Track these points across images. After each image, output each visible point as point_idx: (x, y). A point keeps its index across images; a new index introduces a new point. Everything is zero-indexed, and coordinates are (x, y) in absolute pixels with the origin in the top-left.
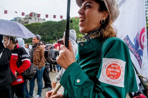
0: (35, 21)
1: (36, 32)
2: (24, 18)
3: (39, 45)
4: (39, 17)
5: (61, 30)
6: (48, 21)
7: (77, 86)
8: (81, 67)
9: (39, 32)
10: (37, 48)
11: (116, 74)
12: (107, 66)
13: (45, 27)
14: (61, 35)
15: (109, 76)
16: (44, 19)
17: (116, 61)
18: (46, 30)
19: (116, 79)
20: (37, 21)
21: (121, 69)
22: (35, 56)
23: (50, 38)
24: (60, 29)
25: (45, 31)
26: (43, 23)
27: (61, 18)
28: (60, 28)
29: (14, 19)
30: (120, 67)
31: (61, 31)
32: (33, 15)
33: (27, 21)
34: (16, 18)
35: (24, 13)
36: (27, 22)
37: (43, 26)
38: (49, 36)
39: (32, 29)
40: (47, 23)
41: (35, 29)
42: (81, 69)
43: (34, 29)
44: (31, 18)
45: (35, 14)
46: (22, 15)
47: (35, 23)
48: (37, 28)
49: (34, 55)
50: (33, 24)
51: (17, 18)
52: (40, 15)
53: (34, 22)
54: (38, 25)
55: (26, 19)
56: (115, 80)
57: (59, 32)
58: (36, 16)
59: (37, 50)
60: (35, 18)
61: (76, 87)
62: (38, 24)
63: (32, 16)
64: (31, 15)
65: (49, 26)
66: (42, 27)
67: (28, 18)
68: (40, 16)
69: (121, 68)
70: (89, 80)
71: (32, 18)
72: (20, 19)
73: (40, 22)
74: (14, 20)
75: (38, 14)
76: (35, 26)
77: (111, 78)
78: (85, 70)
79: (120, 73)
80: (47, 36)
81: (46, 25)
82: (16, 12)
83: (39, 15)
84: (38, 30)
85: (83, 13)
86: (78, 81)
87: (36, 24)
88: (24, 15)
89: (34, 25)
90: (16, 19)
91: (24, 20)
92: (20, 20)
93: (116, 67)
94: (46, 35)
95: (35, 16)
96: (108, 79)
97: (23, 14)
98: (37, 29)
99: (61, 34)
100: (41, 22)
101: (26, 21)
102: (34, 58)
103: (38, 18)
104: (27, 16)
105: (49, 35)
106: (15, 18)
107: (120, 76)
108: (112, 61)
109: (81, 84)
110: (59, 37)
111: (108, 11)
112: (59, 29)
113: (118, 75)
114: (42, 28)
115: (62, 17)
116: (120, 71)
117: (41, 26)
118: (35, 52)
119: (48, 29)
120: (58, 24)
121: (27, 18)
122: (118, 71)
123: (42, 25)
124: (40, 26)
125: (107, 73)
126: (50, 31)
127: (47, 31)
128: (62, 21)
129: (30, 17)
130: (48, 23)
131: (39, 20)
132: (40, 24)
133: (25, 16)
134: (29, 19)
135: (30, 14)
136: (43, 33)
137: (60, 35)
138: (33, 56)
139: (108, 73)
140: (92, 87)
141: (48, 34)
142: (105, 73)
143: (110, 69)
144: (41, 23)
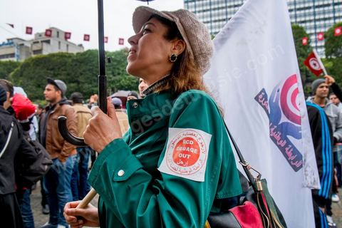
0: (59, 48)
1: (61, 75)
2: (32, 40)
3: (61, 105)
4: (69, 40)
5: (121, 72)
6: (89, 50)
7: (118, 182)
8: (132, 149)
9: (68, 74)
10: (57, 111)
11: (189, 156)
12: (176, 144)
13: (82, 64)
14: (120, 84)
15: (176, 161)
16: (81, 45)
17: (191, 132)
18: (84, 71)
19: (189, 165)
20: (64, 50)
21: (201, 147)
22: (51, 130)
23: (93, 91)
24: (118, 69)
25: (81, 74)
26: (78, 54)
27: (120, 44)
28: (118, 66)
29: (6, 42)
30: (197, 144)
31: (119, 74)
32: (54, 33)
33: (39, 49)
34: (12, 39)
35: (31, 28)
36: (40, 51)
37: (77, 60)
38: (90, 86)
39: (51, 67)
40: (87, 56)
41: (59, 68)
42: (131, 153)
43: (56, 68)
44: (48, 42)
45: (58, 33)
46: (27, 33)
47: (59, 53)
48: (63, 66)
49: (48, 127)
50: (53, 55)
51: (14, 41)
52: (70, 34)
53: (56, 51)
54: (66, 59)
55: (38, 42)
56: (188, 168)
57: (114, 76)
58: (62, 36)
59: (55, 117)
60: (59, 43)
61: (116, 185)
62: (66, 56)
63: (50, 36)
64: (49, 33)
65: (93, 61)
66: (74, 63)
67: (42, 42)
68: (69, 38)
69: (200, 145)
70: (142, 171)
71: (51, 42)
72: (21, 42)
73: (70, 52)
74: (7, 44)
75: (66, 33)
76: (59, 61)
77: (181, 165)
78: (139, 155)
79: (198, 156)
80: (86, 86)
81: (85, 59)
82: (12, 26)
83: (67, 36)
84: (65, 70)
85: (135, 42)
86: (121, 173)
87: (62, 56)
88: (31, 33)
89: (55, 58)
90: (12, 43)
91: (32, 45)
92: (23, 45)
93: (191, 143)
94: (83, 83)
95: (58, 36)
96: (175, 165)
97: (29, 31)
98: (63, 68)
99: (120, 81)
100: (73, 51)
101: (36, 47)
102: (48, 135)
103: (66, 43)
104: (40, 36)
105: (91, 83)
106: (8, 40)
107: (198, 161)
108: (185, 133)
109: (125, 179)
110: (116, 89)
111: (183, 40)
112: (114, 68)
113: (194, 159)
114: (76, 65)
115: (121, 42)
116: (199, 152)
117: (73, 60)
118: (50, 121)
119: (89, 70)
120: (113, 57)
121: (40, 40)
122: (194, 151)
123: (75, 58)
124: (70, 60)
125: (173, 156)
126: (95, 73)
127: (88, 72)
128: (122, 51)
129: (47, 39)
130: (89, 55)
131: (68, 46)
132: (70, 56)
133: (36, 35)
134: (45, 44)
135: (47, 30)
136: (78, 77)
137: (118, 84)
138: (47, 129)
139: (176, 155)
140: (146, 184)
141: (88, 80)
142: (171, 157)
143: (180, 149)
144: (72, 54)
